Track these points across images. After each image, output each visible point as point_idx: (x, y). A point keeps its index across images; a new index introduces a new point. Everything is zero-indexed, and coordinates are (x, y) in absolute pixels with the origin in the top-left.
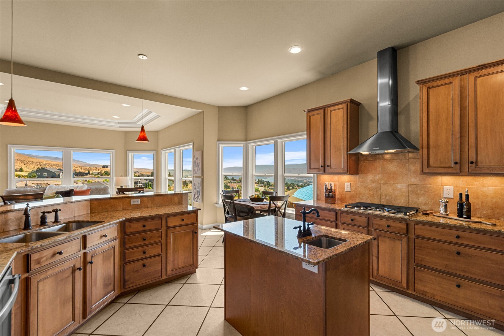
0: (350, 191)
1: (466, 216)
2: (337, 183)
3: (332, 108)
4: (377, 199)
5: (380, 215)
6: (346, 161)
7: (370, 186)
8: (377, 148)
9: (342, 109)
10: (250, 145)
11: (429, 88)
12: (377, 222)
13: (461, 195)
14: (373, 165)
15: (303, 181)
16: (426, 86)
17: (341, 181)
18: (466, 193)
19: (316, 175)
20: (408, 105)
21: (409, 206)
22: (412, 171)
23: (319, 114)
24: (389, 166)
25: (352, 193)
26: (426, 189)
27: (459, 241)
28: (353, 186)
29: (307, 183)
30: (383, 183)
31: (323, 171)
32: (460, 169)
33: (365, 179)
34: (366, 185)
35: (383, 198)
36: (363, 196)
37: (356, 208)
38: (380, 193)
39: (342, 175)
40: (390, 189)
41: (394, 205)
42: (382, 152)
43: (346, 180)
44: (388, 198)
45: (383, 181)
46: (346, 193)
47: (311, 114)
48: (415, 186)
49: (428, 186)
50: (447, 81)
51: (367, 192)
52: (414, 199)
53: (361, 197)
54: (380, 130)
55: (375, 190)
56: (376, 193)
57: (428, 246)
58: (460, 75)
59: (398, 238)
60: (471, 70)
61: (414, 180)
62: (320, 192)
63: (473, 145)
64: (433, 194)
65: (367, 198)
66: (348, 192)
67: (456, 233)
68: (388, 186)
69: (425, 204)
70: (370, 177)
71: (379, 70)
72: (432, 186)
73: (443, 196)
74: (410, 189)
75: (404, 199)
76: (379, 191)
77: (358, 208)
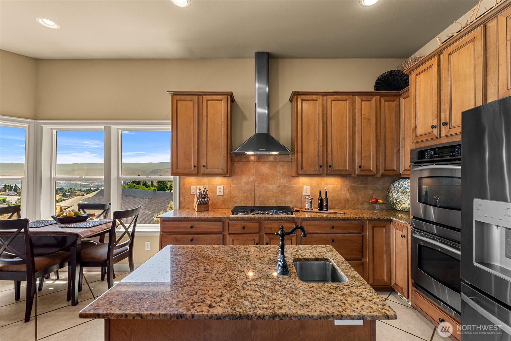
0: (223, 194)
1: (326, 208)
2: (207, 186)
3: (209, 97)
4: (251, 201)
5: (273, 218)
6: (226, 161)
7: (245, 188)
8: (263, 149)
9: (222, 101)
10: (46, 128)
11: (302, 100)
12: (269, 225)
13: (320, 192)
14: (247, 167)
15: (89, 185)
16: (300, 98)
17: (212, 184)
18: (325, 191)
19: (178, 177)
20: (278, 112)
21: (279, 206)
22: (281, 173)
23: (191, 101)
24: (262, 168)
25: (225, 197)
26: (292, 189)
27: (334, 230)
28: (226, 189)
29: (94, 187)
30: (256, 184)
31: (196, 172)
32: (323, 171)
33: (239, 181)
34: (240, 187)
35: (257, 199)
36: (237, 200)
37: (240, 214)
38: (253, 195)
39: (213, 178)
40: (263, 191)
41: (266, 206)
42: (268, 153)
43: (218, 183)
44: (261, 199)
45: (257, 183)
46: (217, 197)
47: (178, 98)
48: (283, 186)
49: (293, 186)
50: (314, 97)
51: (241, 194)
52: (283, 198)
53: (234, 200)
54: (258, 131)
55: (250, 192)
56: (251, 195)
57: (312, 240)
58: (323, 96)
59: (289, 238)
60: (329, 93)
61: (283, 181)
62: (185, 198)
63: (330, 152)
64: (296, 192)
65: (241, 201)
66: (220, 196)
67: (330, 224)
68: (261, 187)
69: (291, 202)
70: (244, 179)
71: (257, 71)
72: (296, 186)
73: (303, 194)
74: (279, 189)
75: (274, 199)
76: (253, 193)
77: (243, 214)
